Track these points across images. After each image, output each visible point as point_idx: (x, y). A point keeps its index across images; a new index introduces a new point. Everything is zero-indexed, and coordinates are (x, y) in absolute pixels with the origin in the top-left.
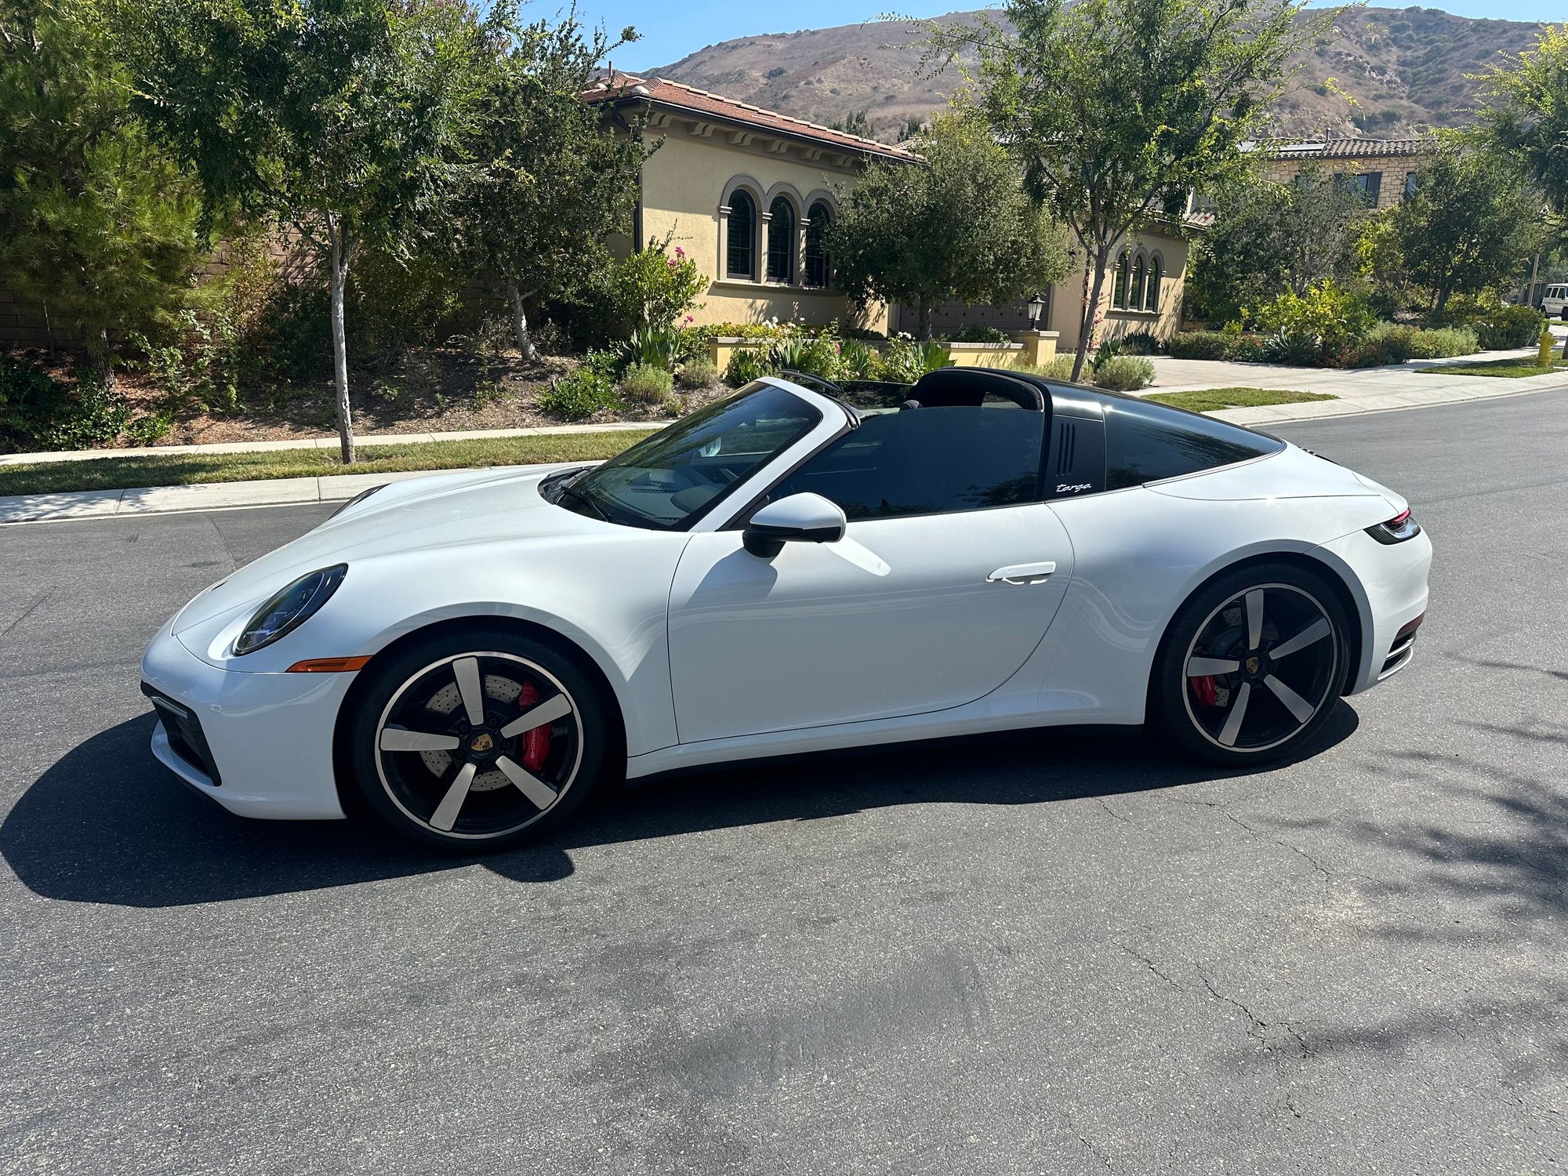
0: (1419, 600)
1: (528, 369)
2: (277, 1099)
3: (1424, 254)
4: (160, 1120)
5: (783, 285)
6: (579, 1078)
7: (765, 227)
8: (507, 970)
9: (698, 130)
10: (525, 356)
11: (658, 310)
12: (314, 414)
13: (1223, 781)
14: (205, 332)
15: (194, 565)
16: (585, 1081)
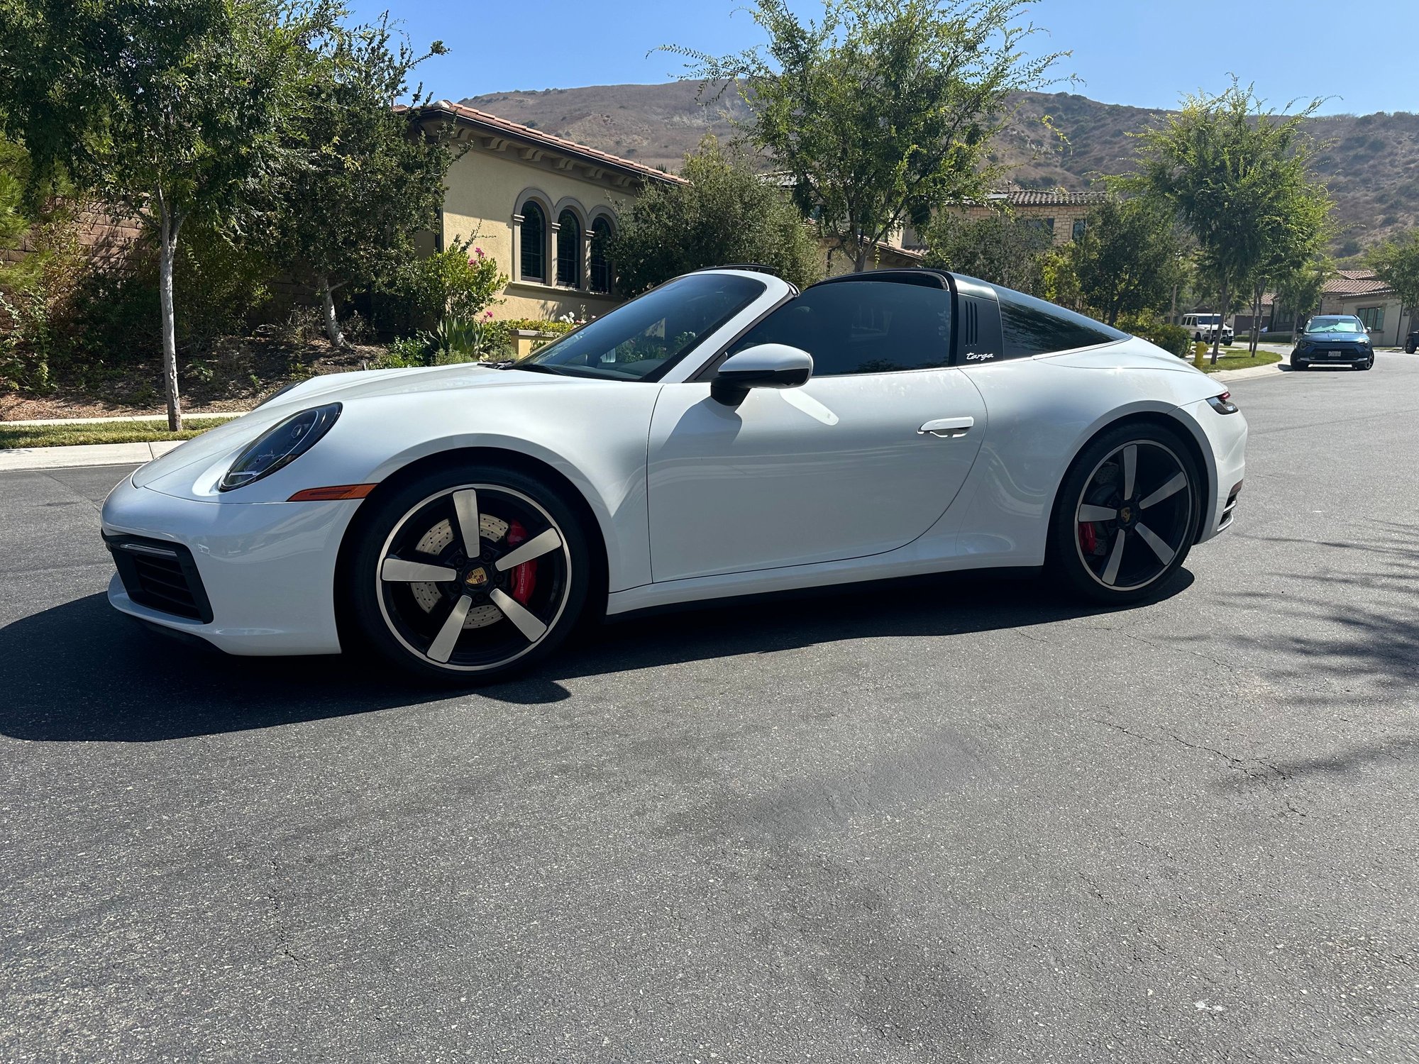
0: (1238, 468)
1: (339, 355)
2: (364, 870)
3: (1096, 282)
4: (248, 895)
5: (571, 289)
6: (659, 832)
7: (554, 236)
8: (547, 764)
9: (493, 145)
10: (334, 344)
11: (459, 305)
12: (127, 395)
13: (1109, 614)
14: (13, 312)
15: (49, 505)
16: (667, 834)
